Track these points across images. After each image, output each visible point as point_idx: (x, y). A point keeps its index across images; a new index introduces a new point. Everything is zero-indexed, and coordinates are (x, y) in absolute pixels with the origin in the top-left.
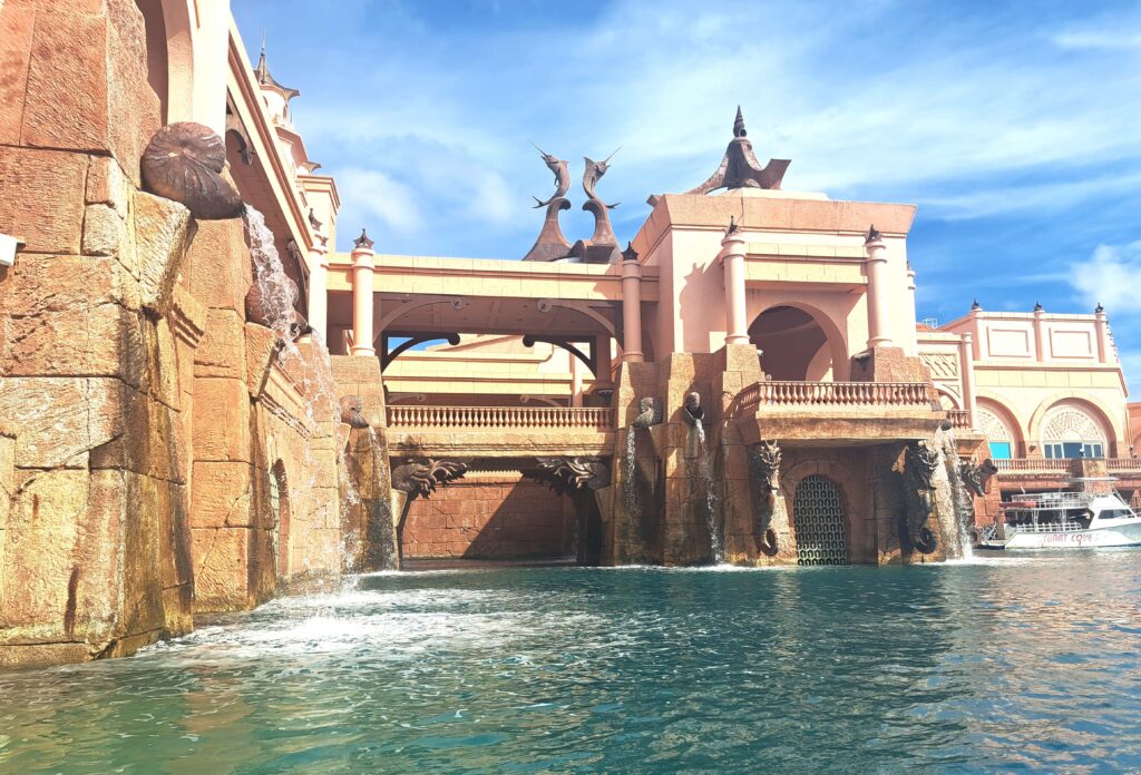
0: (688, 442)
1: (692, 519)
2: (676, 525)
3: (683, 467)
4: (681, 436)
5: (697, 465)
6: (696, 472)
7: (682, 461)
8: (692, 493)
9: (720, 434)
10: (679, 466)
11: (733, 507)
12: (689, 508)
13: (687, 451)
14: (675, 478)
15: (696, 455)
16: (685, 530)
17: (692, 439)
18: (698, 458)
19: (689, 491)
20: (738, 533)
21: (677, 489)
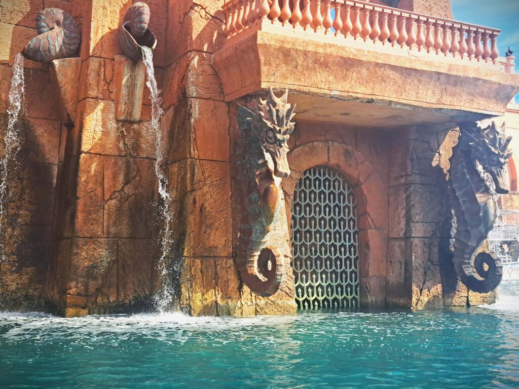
0: (124, 92)
1: (125, 230)
2: (93, 238)
3: (113, 135)
4: (112, 81)
5: (138, 134)
6: (136, 147)
7: (112, 125)
8: (127, 182)
9: (184, 78)
10: (105, 133)
11: (202, 208)
12: (119, 209)
13: (122, 107)
14: (97, 154)
15: (137, 115)
16: (110, 248)
17: (132, 87)
18: (140, 121)
19: (121, 178)
20: (206, 255)
21: (101, 174)
